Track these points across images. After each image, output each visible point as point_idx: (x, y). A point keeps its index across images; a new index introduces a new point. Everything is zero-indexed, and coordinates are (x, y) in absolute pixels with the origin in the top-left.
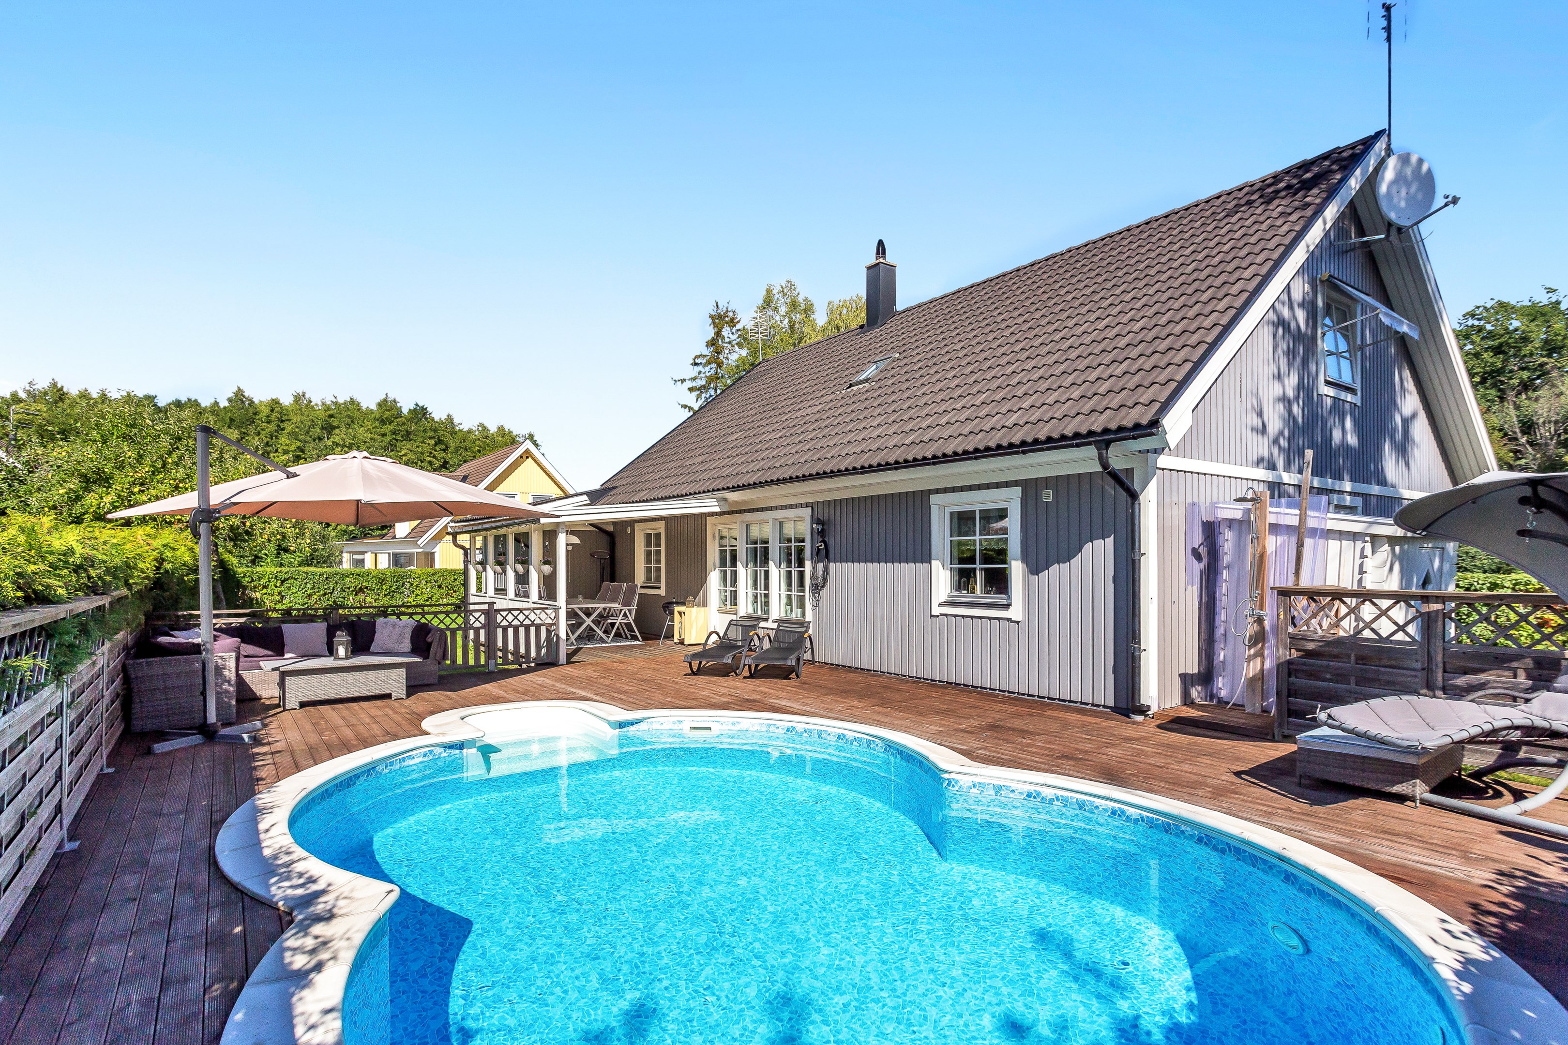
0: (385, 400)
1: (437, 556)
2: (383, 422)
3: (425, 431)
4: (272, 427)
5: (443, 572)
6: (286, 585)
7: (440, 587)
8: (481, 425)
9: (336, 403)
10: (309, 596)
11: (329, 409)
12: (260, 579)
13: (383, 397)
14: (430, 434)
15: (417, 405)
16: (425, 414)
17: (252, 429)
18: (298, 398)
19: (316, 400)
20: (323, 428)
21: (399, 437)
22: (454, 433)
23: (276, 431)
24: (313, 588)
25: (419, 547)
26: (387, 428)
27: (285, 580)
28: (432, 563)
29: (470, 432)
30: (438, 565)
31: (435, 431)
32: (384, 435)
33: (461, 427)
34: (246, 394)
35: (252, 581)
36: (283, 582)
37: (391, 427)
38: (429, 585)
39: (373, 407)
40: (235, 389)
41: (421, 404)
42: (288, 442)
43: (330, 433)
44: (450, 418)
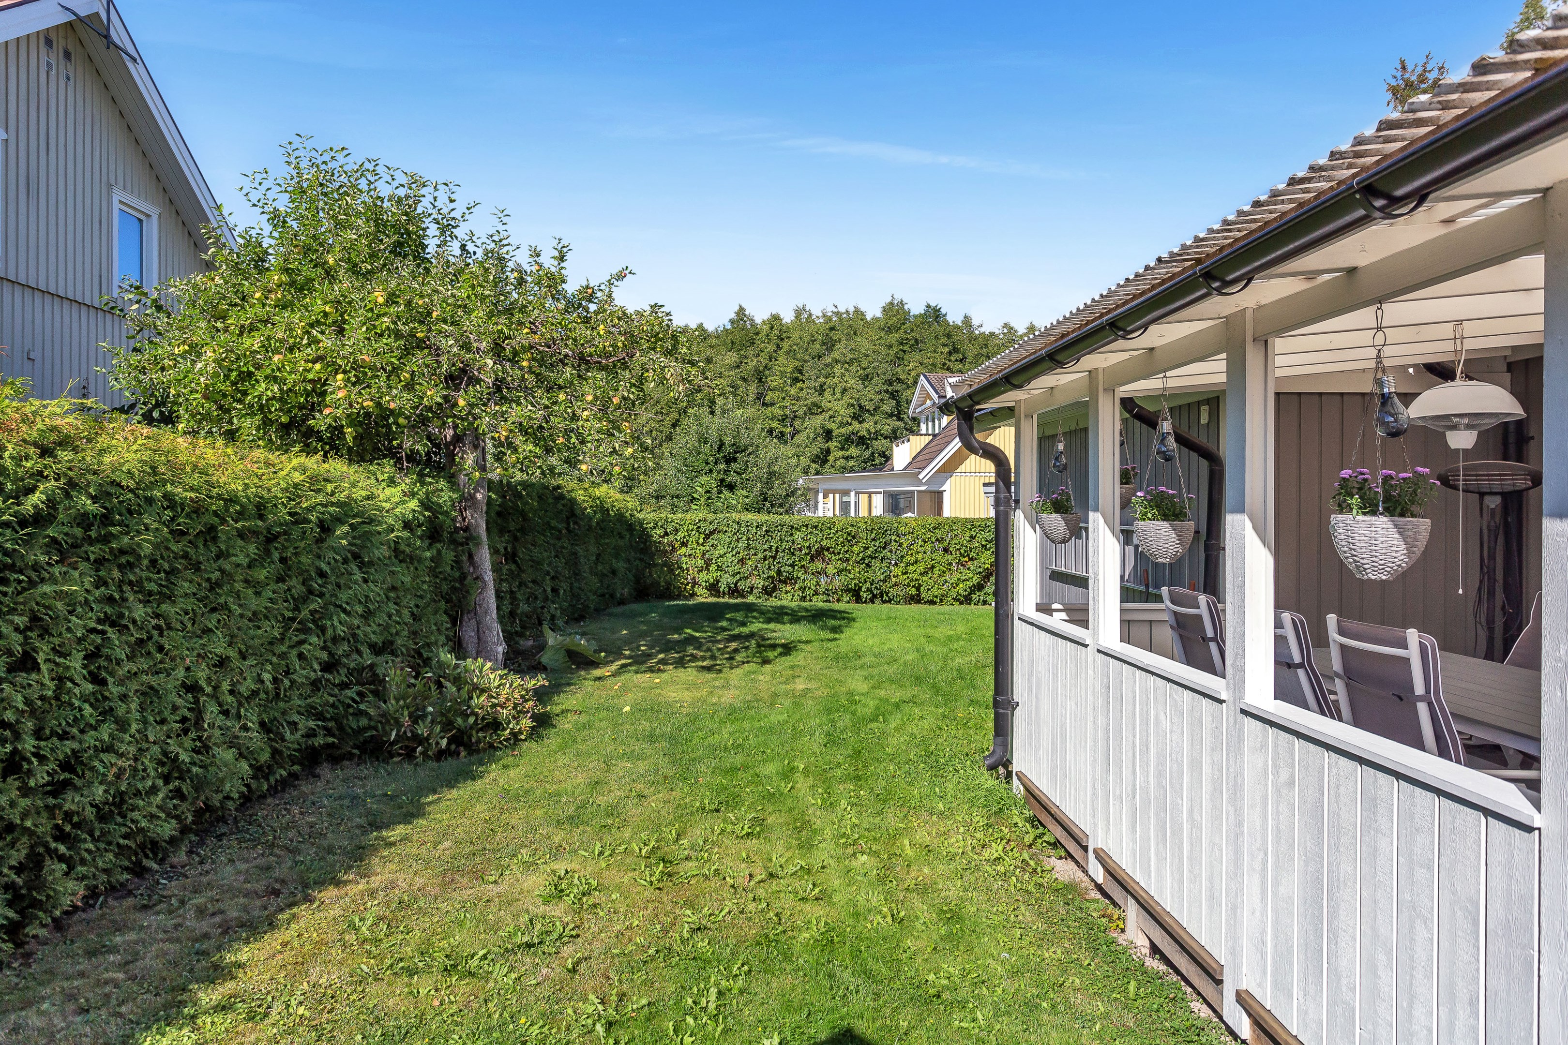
0: (891, 304)
1: (946, 496)
2: (889, 330)
3: (937, 337)
4: (772, 347)
5: (954, 521)
6: (711, 542)
7: (946, 550)
8: (1006, 325)
9: (837, 314)
10: (742, 561)
11: (830, 319)
12: (677, 530)
13: (889, 299)
14: (943, 340)
15: (928, 306)
16: (938, 317)
17: (751, 352)
18: (798, 313)
19: (816, 312)
20: (823, 343)
21: (907, 348)
22: (973, 338)
23: (775, 351)
24: (748, 547)
25: (920, 482)
26: (894, 337)
27: (712, 533)
28: (939, 510)
29: (992, 334)
30: (947, 512)
31: (949, 336)
32: (890, 347)
33: (982, 330)
34: (747, 313)
35: (666, 534)
36: (707, 537)
37: (897, 336)
38: (928, 547)
39: (879, 314)
40: (737, 308)
41: (933, 304)
42: (785, 362)
43: (830, 349)
44: (967, 320)
